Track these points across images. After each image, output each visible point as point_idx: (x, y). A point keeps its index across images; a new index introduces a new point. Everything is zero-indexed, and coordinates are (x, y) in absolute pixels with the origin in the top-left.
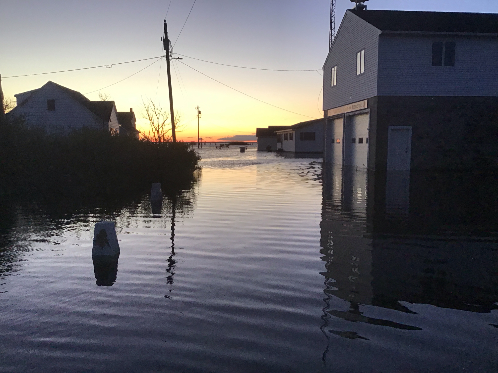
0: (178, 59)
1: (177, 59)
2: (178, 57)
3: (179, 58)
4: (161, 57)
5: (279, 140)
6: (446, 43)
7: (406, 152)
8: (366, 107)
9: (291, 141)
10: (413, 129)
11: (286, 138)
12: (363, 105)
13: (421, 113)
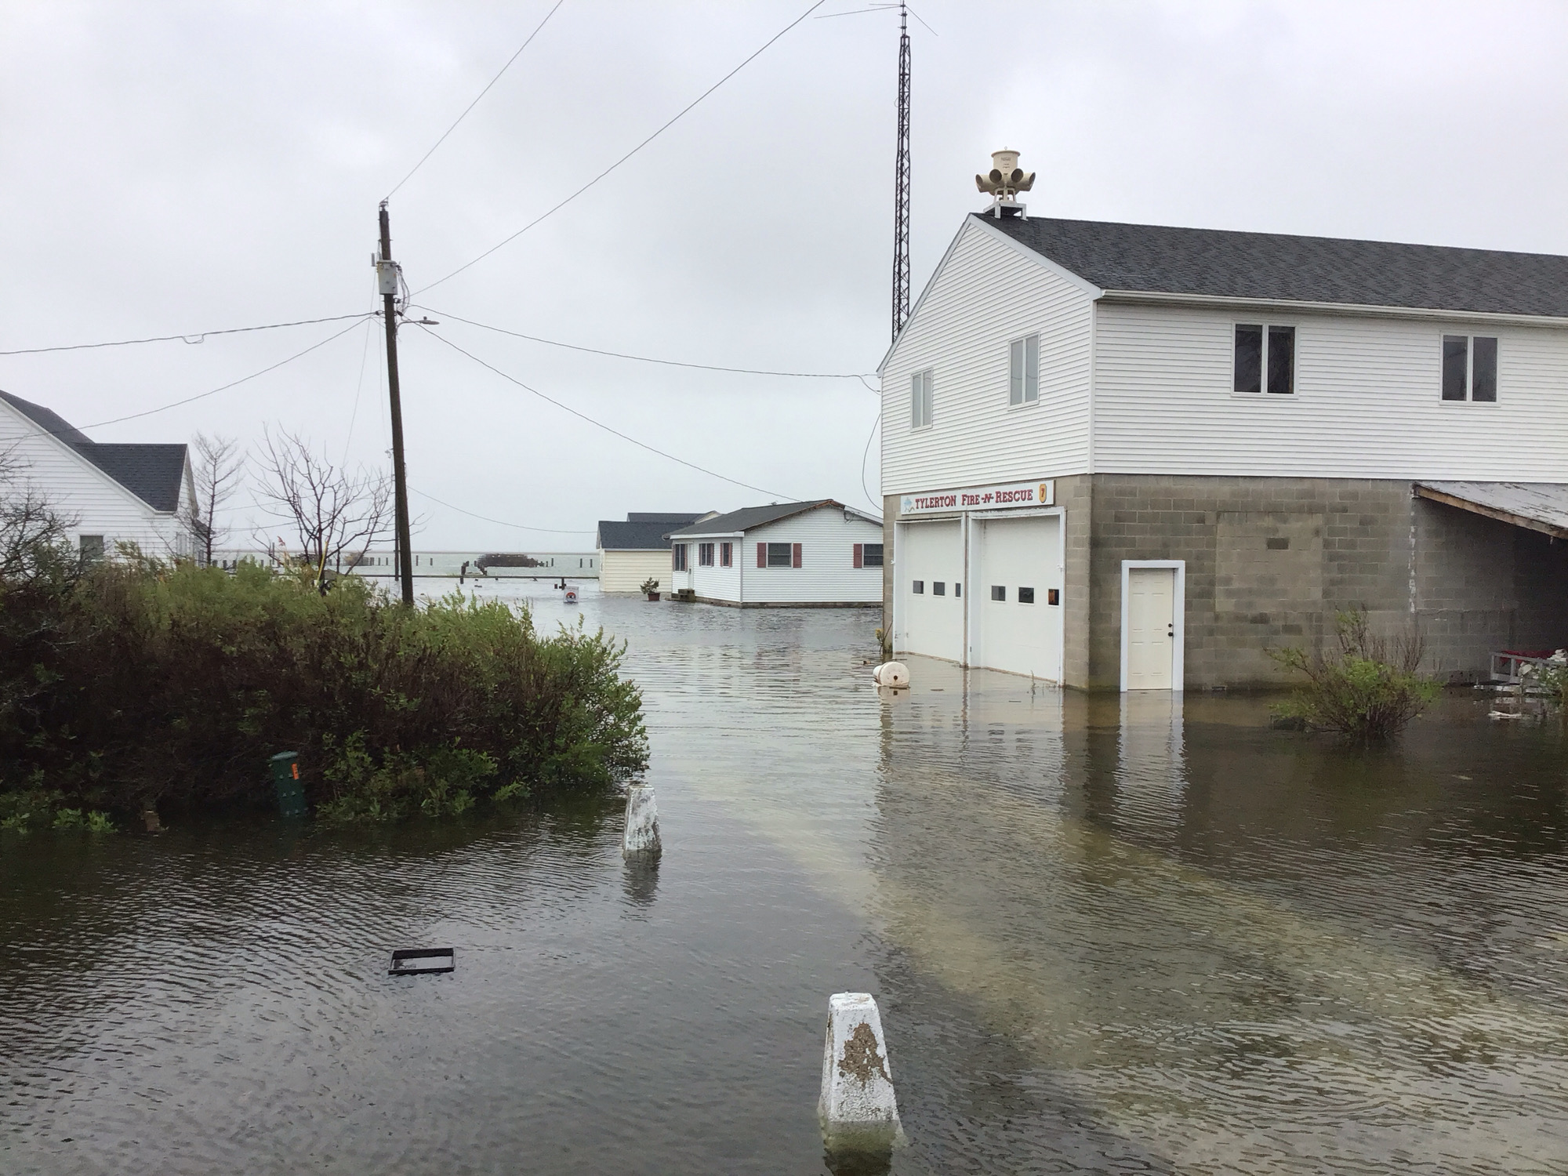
0: (422, 325)
1: (420, 322)
2: (425, 318)
3: (425, 321)
4: (368, 316)
5: (680, 564)
6: (1270, 327)
7: (1171, 634)
8: (1050, 501)
9: (726, 569)
10: (1188, 569)
11: (706, 558)
12: (1036, 495)
13: (1207, 523)
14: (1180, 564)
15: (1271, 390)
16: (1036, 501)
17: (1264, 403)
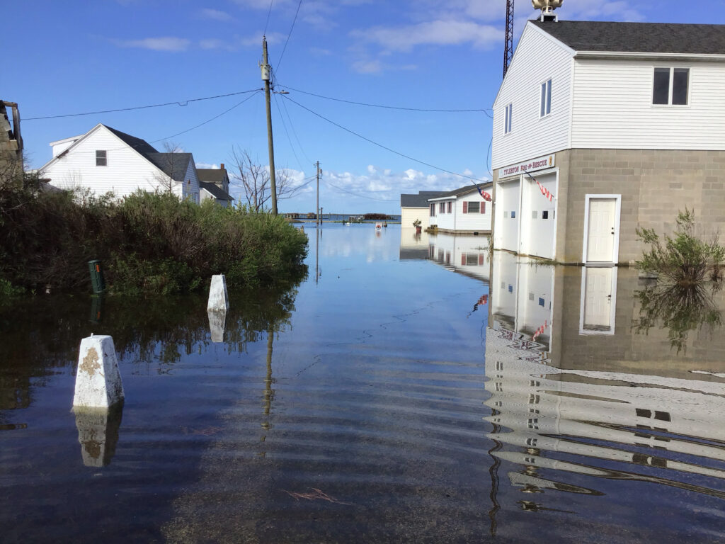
5: (433, 214)
6: (675, 69)
7: (613, 233)
8: (553, 165)
9: (450, 215)
10: (622, 199)
11: (442, 211)
12: (548, 162)
13: (635, 174)
14: (619, 197)
15: (675, 102)
16: (548, 166)
17: (670, 110)
